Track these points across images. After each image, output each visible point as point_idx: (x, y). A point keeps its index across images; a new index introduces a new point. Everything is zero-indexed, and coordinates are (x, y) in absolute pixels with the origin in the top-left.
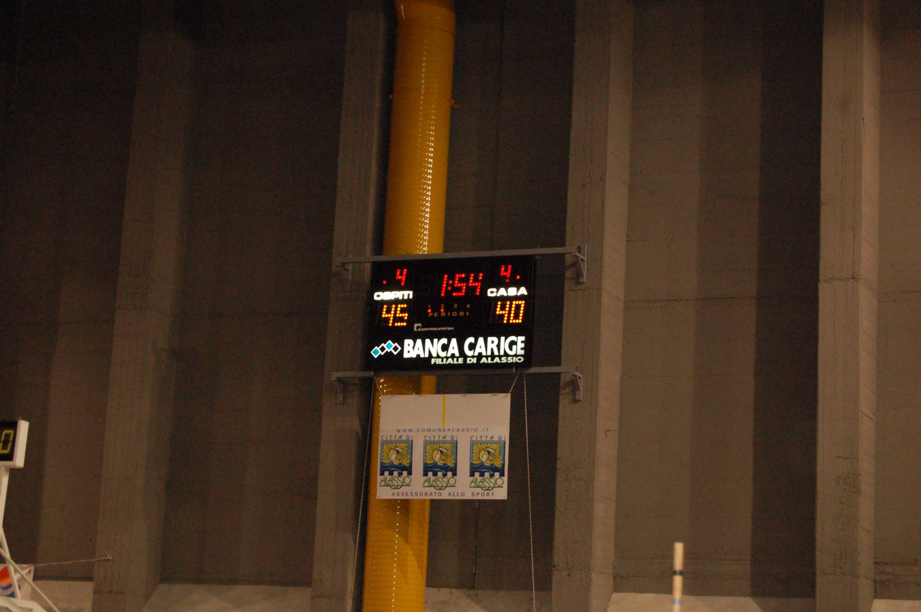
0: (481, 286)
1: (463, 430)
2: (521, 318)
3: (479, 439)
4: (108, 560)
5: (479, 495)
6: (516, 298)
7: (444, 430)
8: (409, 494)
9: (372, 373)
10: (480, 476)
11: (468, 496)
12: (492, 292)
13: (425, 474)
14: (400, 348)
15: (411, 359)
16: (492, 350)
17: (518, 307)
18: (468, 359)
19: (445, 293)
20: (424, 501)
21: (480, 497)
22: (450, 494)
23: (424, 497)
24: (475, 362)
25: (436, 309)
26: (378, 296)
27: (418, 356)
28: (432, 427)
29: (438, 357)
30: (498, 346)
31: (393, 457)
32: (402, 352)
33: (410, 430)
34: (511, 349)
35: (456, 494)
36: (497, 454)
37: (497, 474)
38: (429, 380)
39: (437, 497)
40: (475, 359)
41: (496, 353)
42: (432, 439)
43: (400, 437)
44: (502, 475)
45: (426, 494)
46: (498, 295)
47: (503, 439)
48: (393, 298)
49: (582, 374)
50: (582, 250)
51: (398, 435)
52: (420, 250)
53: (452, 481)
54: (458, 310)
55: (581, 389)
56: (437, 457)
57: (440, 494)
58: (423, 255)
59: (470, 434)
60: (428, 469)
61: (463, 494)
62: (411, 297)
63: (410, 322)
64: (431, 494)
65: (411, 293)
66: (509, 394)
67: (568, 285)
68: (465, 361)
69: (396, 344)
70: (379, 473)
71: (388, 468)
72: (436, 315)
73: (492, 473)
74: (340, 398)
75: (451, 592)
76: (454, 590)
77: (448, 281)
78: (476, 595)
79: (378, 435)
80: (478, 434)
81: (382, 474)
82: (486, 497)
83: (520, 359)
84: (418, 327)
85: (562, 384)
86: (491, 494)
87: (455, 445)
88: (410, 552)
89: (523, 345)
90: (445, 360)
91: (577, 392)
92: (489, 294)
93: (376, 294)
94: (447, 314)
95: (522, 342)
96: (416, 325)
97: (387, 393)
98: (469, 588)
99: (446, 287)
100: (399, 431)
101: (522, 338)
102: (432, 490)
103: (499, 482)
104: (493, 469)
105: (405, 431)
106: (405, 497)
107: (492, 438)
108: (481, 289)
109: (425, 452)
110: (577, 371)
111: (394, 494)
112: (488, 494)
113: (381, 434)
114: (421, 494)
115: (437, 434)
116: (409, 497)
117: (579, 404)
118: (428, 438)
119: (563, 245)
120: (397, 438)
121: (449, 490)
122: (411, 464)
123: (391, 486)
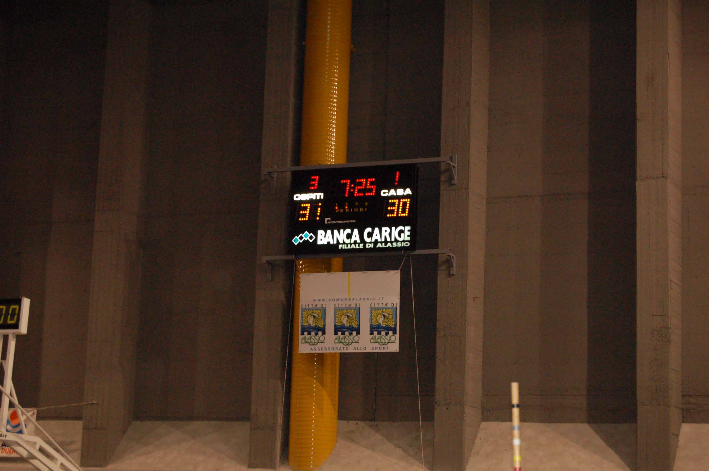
0: (376, 188)
1: (364, 299)
2: (407, 212)
3: (376, 306)
4: (94, 403)
5: (378, 349)
6: (403, 197)
7: (349, 300)
8: (324, 349)
9: (293, 256)
10: (378, 334)
11: (369, 350)
12: (384, 193)
13: (336, 334)
14: (314, 237)
15: (323, 245)
16: (385, 237)
17: (405, 204)
18: (367, 245)
19: (348, 194)
20: (336, 353)
21: (378, 351)
22: (355, 348)
23: (335, 351)
24: (372, 247)
25: (341, 206)
26: (297, 197)
27: (329, 243)
28: (340, 297)
29: (344, 243)
30: (390, 234)
31: (311, 320)
32: (316, 240)
33: (324, 300)
34: (400, 236)
35: (359, 348)
36: (390, 317)
37: (391, 333)
38: (337, 261)
39: (345, 351)
40: (373, 244)
41: (388, 240)
42: (340, 306)
43: (316, 305)
44: (395, 333)
45: (337, 349)
46: (390, 195)
47: (395, 306)
48: (308, 199)
49: (454, 254)
50: (453, 159)
51: (314, 304)
52: (329, 162)
53: (356, 339)
54: (359, 207)
55: (454, 266)
56: (345, 320)
57: (347, 349)
58: (330, 165)
59: (369, 302)
60: (338, 329)
61: (365, 348)
62: (322, 198)
63: (322, 217)
64: (340, 349)
65: (322, 194)
66: (399, 271)
67: (442, 187)
68: (365, 246)
69: (311, 234)
70: (300, 333)
71: (307, 329)
72: (341, 211)
73: (387, 331)
74: (269, 276)
75: (357, 423)
76: (359, 422)
77: (350, 185)
78: (377, 426)
79: (299, 304)
80: (376, 302)
81: (302, 334)
82: (382, 351)
83: (407, 244)
84: (328, 221)
85: (440, 262)
86: (386, 348)
87: (358, 310)
88: (325, 393)
89: (409, 233)
90: (349, 245)
91: (451, 269)
92: (383, 195)
93: (295, 196)
94: (350, 210)
95: (408, 231)
96: (326, 219)
97: (305, 272)
98: (371, 420)
99: (349, 190)
100: (315, 300)
101: (409, 228)
102: (341, 345)
103: (393, 338)
104: (388, 329)
105: (319, 300)
106: (320, 352)
107: (386, 305)
108: (376, 190)
109: (335, 316)
110: (451, 252)
111: (312, 349)
112: (384, 348)
113: (301, 303)
114: (333, 349)
115: (344, 302)
116: (324, 351)
117: (453, 277)
118: (337, 306)
119: (439, 155)
120: (313, 306)
121: (354, 345)
122: (325, 326)
123: (309, 343)
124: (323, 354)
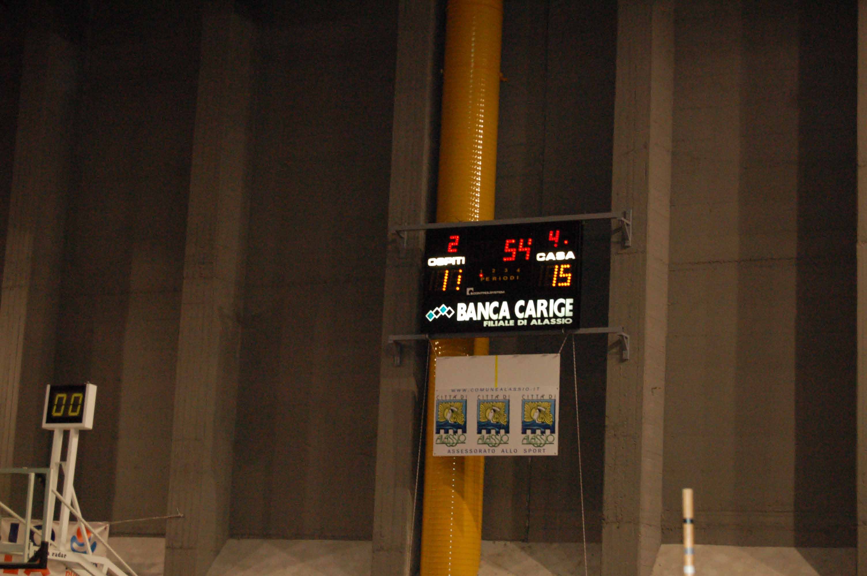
0: (530, 251)
1: (515, 389)
2: (569, 281)
3: (530, 398)
4: (180, 517)
5: (531, 451)
6: (564, 262)
7: (496, 390)
8: (464, 451)
9: (427, 336)
11: (521, 453)
12: (541, 257)
13: (479, 432)
14: (453, 312)
15: (464, 322)
16: (542, 312)
18: (519, 321)
20: (479, 457)
21: (532, 454)
22: (503, 451)
23: (478, 454)
24: (525, 324)
25: (487, 273)
27: (471, 319)
28: (484, 387)
29: (490, 319)
30: (548, 309)
31: (448, 416)
32: (455, 315)
33: (464, 390)
34: (559, 310)
35: (509, 451)
36: (547, 412)
38: (481, 342)
39: (491, 454)
40: (526, 321)
41: (546, 315)
42: (485, 398)
43: (455, 397)
45: (480, 451)
47: (553, 398)
48: (446, 264)
49: (628, 334)
50: (627, 215)
51: (453, 394)
52: (472, 218)
53: (505, 438)
54: (509, 275)
55: (628, 348)
56: (490, 416)
57: (493, 451)
58: (474, 222)
59: (521, 393)
60: (481, 427)
61: (516, 451)
63: (463, 286)
64: (485, 451)
66: (559, 354)
67: (613, 249)
68: (516, 323)
69: (450, 308)
70: (435, 431)
71: (443, 426)
72: (487, 279)
74: (397, 360)
75: (505, 545)
76: (508, 543)
78: (530, 547)
79: (433, 394)
80: (530, 393)
81: (438, 432)
82: (537, 454)
83: (568, 321)
84: (470, 291)
85: (609, 344)
86: (542, 451)
87: (507, 403)
88: (465, 506)
89: (571, 307)
90: (496, 322)
91: (624, 352)
92: (538, 259)
94: (498, 278)
95: (571, 304)
96: (468, 290)
97: (442, 355)
98: (523, 541)
100: (453, 391)
101: (570, 301)
102: (486, 447)
105: (459, 390)
106: (460, 454)
107: (543, 396)
108: (530, 254)
109: (479, 411)
110: (623, 331)
111: (449, 451)
112: (539, 451)
113: (436, 394)
114: (476, 451)
115: (490, 393)
116: (464, 454)
117: (626, 363)
118: (481, 398)
119: (609, 210)
120: (452, 398)
121: (502, 447)
122: (465, 422)
123: (446, 444)
124: (462, 458)
